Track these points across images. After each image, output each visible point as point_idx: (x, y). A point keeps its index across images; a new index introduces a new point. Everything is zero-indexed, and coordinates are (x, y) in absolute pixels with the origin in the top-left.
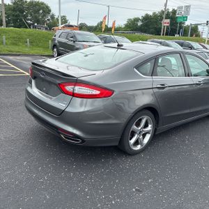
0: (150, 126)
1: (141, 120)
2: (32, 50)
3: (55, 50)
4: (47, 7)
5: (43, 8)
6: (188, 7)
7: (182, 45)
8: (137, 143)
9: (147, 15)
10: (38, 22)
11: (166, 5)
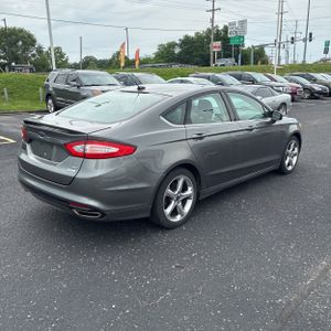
0: (190, 189)
1: (176, 182)
2: (14, 104)
3: (50, 101)
4: (30, 36)
5: (22, 38)
6: (243, 23)
7: (239, 78)
8: (175, 212)
9: (187, 37)
10: (17, 59)
11: (212, 21)
